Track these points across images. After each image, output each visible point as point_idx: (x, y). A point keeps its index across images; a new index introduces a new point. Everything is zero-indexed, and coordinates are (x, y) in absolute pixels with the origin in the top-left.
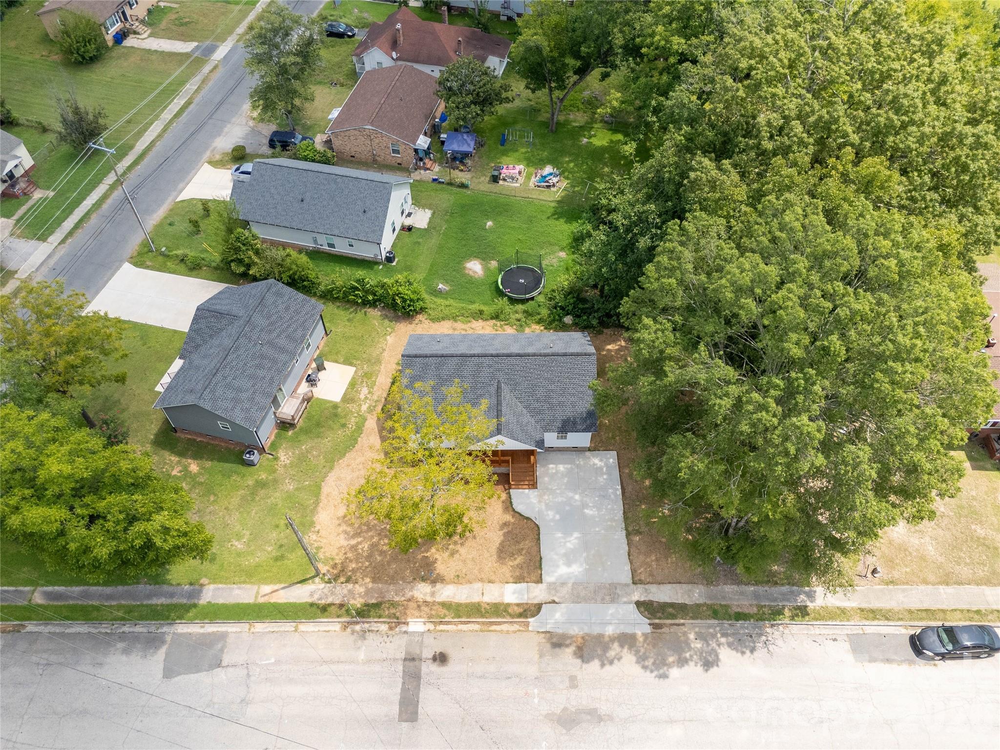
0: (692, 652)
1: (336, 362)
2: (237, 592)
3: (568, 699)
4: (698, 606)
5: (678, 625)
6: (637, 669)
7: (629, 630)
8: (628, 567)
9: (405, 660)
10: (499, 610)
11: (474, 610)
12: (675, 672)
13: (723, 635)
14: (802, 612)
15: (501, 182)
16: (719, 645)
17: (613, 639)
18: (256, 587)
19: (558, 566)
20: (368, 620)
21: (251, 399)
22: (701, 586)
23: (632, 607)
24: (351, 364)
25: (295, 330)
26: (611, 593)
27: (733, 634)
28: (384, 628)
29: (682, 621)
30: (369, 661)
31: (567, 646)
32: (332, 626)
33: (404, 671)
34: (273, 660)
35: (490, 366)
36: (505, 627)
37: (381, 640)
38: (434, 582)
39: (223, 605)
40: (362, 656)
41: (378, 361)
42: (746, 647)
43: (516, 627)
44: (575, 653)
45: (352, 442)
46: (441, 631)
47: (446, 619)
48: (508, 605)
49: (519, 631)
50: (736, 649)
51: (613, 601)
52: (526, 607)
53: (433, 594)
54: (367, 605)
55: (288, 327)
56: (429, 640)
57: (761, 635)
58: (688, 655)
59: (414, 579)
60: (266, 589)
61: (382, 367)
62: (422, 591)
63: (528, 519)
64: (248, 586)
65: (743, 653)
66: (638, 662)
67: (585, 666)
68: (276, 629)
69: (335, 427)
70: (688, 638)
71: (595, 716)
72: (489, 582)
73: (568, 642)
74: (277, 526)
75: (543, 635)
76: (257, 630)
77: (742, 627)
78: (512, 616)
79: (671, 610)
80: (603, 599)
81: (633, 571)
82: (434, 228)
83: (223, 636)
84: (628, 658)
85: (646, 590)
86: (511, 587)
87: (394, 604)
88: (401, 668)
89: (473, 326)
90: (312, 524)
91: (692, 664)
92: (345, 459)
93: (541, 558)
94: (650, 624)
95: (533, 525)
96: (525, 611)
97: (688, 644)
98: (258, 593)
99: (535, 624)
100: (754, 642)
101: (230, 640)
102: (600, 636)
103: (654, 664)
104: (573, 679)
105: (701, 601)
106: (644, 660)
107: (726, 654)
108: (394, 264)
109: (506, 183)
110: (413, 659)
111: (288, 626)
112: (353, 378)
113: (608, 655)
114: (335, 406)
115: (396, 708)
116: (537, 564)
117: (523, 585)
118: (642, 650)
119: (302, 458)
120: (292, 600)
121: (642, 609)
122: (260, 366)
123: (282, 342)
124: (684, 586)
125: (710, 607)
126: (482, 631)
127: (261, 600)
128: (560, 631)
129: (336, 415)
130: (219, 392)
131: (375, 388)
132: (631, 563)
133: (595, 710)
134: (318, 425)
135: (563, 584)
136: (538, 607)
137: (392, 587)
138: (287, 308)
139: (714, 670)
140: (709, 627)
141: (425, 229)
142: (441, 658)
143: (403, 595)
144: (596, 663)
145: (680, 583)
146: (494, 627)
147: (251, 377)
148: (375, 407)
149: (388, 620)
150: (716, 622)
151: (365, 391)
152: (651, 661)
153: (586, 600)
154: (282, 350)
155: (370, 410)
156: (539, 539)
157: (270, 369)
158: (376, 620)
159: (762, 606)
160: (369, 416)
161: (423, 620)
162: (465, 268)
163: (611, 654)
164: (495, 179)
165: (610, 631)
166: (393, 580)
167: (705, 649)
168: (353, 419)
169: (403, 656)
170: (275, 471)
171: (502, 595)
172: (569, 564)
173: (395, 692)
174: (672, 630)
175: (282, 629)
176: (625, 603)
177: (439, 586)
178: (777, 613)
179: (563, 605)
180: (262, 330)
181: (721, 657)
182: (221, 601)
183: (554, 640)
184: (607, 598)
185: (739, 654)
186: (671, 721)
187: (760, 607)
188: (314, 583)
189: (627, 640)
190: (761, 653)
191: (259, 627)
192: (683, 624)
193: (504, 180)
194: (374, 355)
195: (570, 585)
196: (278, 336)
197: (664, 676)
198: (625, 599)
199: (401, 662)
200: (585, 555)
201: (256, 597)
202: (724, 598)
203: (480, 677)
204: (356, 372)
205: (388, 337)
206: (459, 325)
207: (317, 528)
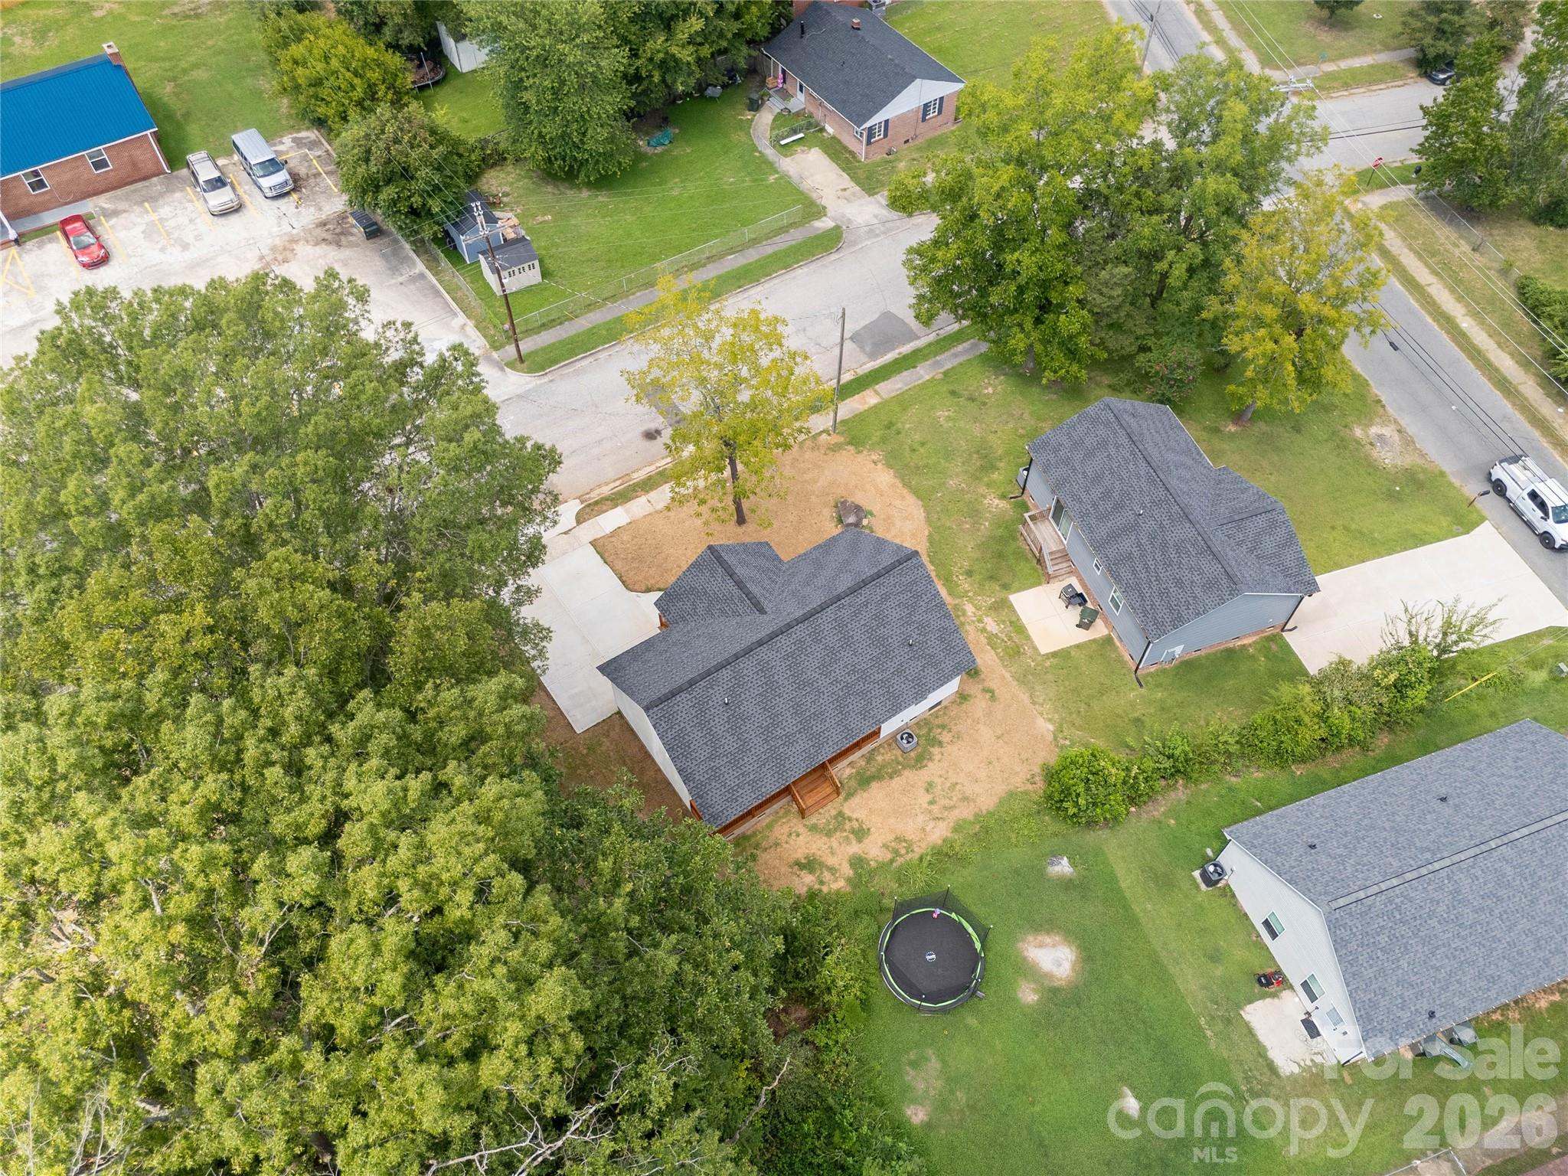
1: (1077, 646)
2: (900, 386)
10: (622, 498)
11: (649, 484)
18: (885, 396)
21: (1067, 462)
24: (1054, 654)
25: (1134, 572)
36: (605, 488)
41: (1022, 679)
43: (593, 494)
45: (939, 561)
48: (614, 507)
49: (589, 492)
52: (594, 514)
55: (1147, 568)
60: (873, 400)
61: (1008, 675)
64: (894, 394)
69: (978, 566)
72: (649, 515)
74: (923, 444)
78: (605, 499)
82: (1228, 1022)
83: (873, 356)
86: (621, 523)
89: (942, 825)
90: (889, 466)
92: (925, 539)
93: (605, 561)
95: (636, 587)
96: (593, 510)
98: (879, 394)
99: (574, 506)
101: (863, 358)
108: (1197, 874)
112: (1028, 638)
114: (1006, 587)
116: (606, 555)
117: (609, 531)
119: (974, 512)
122: (1107, 494)
123: (1127, 544)
126: (628, 475)
127: (869, 392)
129: (992, 578)
134: (1000, 556)
135: (564, 553)
136: (579, 522)
141: (1239, 1006)
142: (651, 435)
146: (618, 483)
147: (1098, 479)
154: (1114, 536)
156: (620, 578)
157: (1095, 505)
162: (1069, 944)
168: (967, 586)
170: (990, 487)
171: (627, 512)
172: (568, 573)
179: (552, 534)
180: (1161, 526)
182: (905, 373)
191: (848, 377)
194: (1039, 687)
201: (876, 391)
203: (601, 440)
204: (1035, 649)
205: (1051, 727)
206: (966, 812)
207: (880, 466)
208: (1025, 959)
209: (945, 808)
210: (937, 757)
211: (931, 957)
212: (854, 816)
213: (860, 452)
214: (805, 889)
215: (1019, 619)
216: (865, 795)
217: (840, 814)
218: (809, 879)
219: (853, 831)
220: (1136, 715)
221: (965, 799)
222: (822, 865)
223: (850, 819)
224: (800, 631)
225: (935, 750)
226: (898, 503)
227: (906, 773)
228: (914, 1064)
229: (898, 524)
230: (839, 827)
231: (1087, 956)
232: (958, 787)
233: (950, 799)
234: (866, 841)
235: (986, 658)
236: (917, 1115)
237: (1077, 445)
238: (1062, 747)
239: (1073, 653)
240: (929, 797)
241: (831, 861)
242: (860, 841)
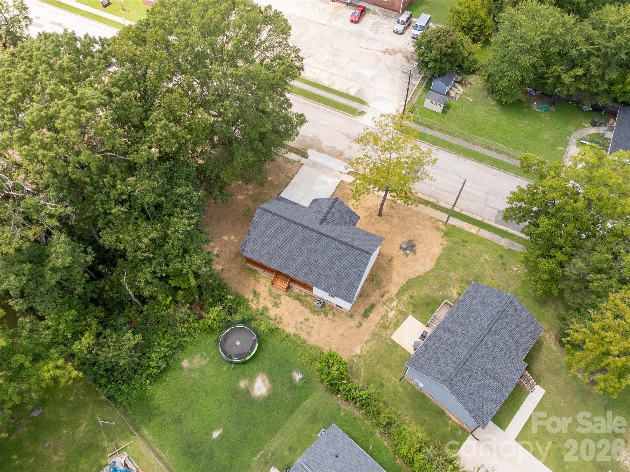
1: (403, 349)
2: (488, 236)
6: (323, 141)
7: (317, 152)
8: (301, 169)
17: (326, 152)
18: (479, 234)
19: (331, 182)
20: (426, 199)
23: (310, 157)
24: (394, 342)
26: (315, 165)
28: (420, 195)
29: (294, 146)
30: (431, 185)
31: (345, 157)
34: (474, 202)
37: (423, 191)
40: (433, 188)
41: (373, 334)
44: (344, 154)
45: (410, 284)
51: (316, 163)
54: (426, 204)
55: (438, 347)
60: (473, 231)
61: (372, 328)
64: (483, 236)
66: (321, 143)
67: (342, 150)
69: (417, 298)
73: (344, 159)
74: (464, 256)
79: (295, 151)
80: (320, 165)
83: (497, 222)
84: (324, 145)
85: (300, 161)
89: (294, 330)
90: (444, 250)
92: (417, 275)
93: (337, 187)
94: (307, 151)
96: (355, 174)
99: (354, 169)
101: (493, 219)
102: (329, 155)
103: (316, 140)
104: (349, 149)
106: (319, 143)
112: (395, 330)
113: (331, 149)
114: (414, 312)
118: (317, 145)
119: (443, 287)
120: (461, 221)
122: (465, 318)
123: (446, 335)
129: (415, 306)
130: (496, 301)
131: (383, 314)
132: (298, 170)
133: (347, 138)
134: (428, 304)
135: (333, 176)
136: (349, 173)
144: (337, 149)
147: (473, 311)
148: (388, 301)
151: (391, 314)
153: (327, 168)
154: (447, 330)
155: (391, 300)
157: (458, 316)
160: (394, 295)
162: (268, 390)
163: (329, 149)
165: (325, 155)
168: (405, 299)
172: (326, 180)
174: (300, 146)
179: (338, 170)
180: (461, 343)
182: (497, 236)
183: (349, 161)
184: (318, 165)
189: (320, 150)
191: (479, 218)
194: (374, 342)
195: (330, 174)
196: (448, 340)
198: (311, 161)
200: (316, 181)
204: (392, 334)
205: (359, 353)
206: (304, 336)
207: (441, 247)
208: (256, 377)
209: (301, 328)
210: (320, 317)
211: (238, 343)
212: (282, 300)
213: (443, 237)
214: (246, 297)
215: (402, 323)
216: (292, 300)
217: (280, 296)
218: (251, 296)
219: (276, 303)
220: (385, 383)
221: (309, 333)
222: (258, 298)
223: (280, 300)
224: (315, 235)
225: (323, 315)
226: (427, 259)
227: (308, 310)
228: (202, 356)
229: (418, 264)
230: (275, 298)
231: (268, 399)
232: (312, 329)
233: (306, 328)
234: (274, 308)
235: (375, 317)
236: (185, 364)
237: (485, 297)
238: (353, 361)
239: (399, 349)
240: (303, 321)
241: (261, 300)
242: (273, 306)
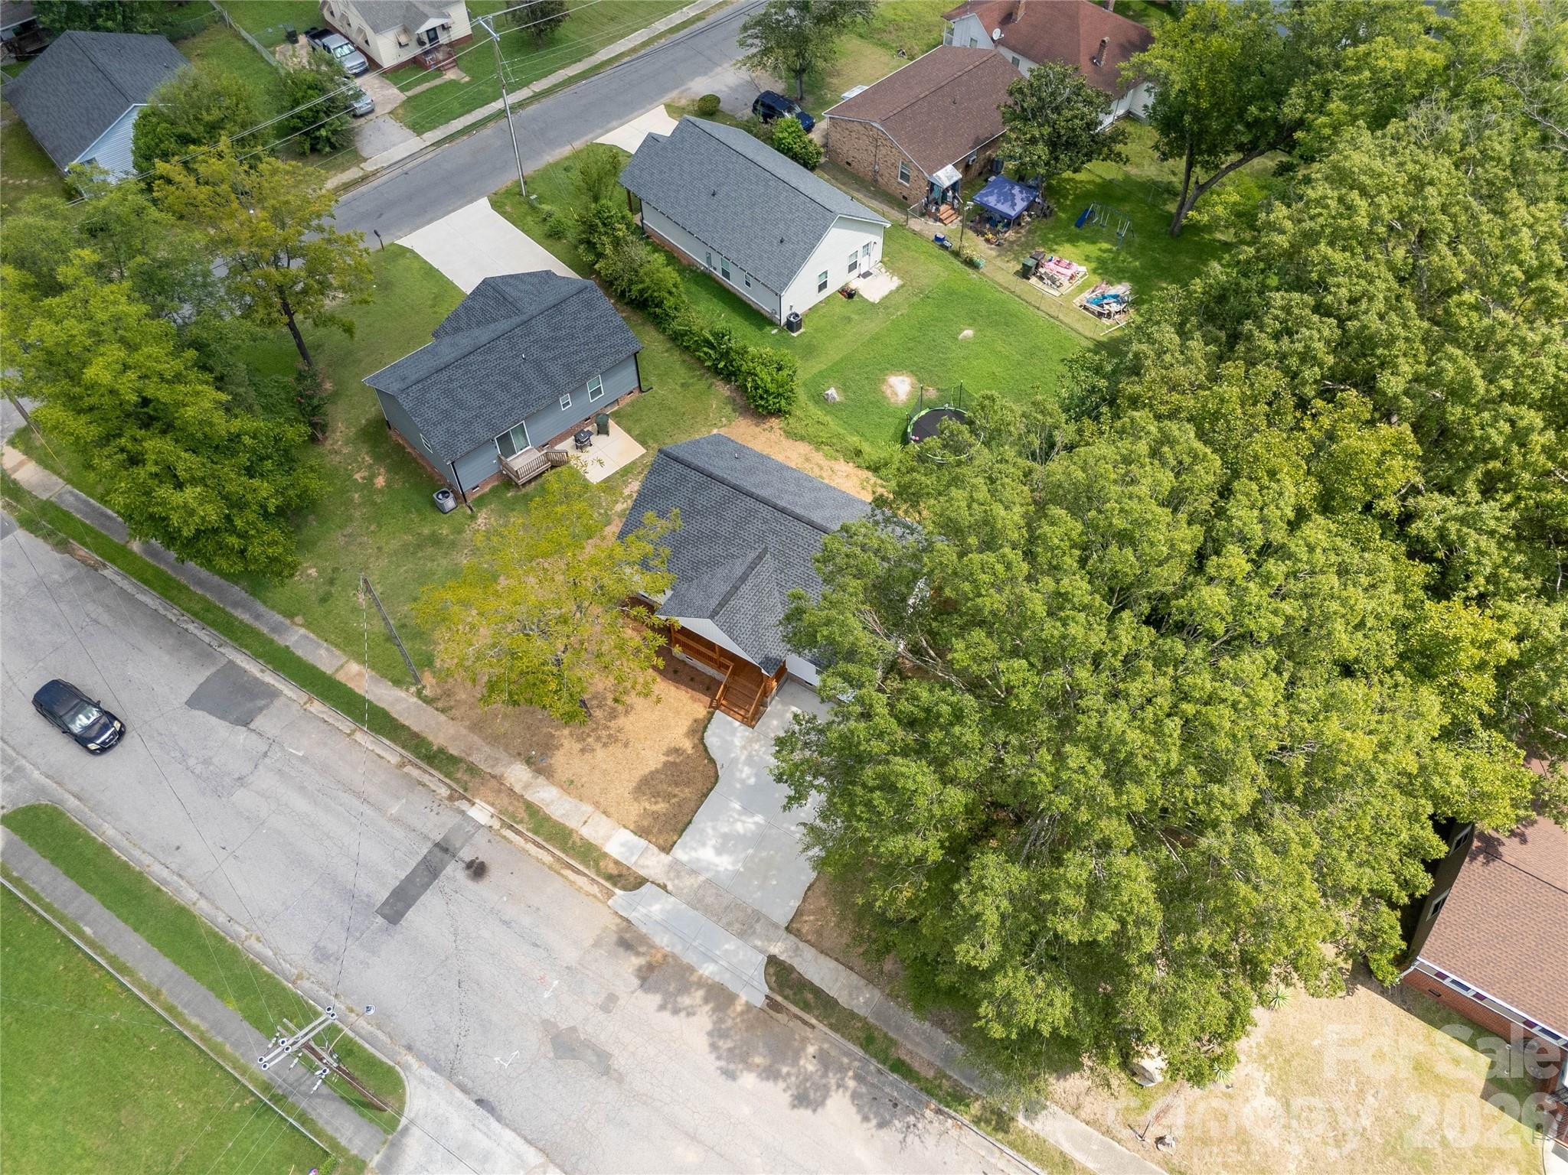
0: (794, 1071)
1: (629, 432)
2: (323, 652)
3: (586, 1019)
4: (852, 1015)
5: (805, 1023)
6: (702, 1042)
7: (732, 986)
8: (795, 904)
9: (437, 845)
10: (588, 854)
11: (557, 835)
12: (749, 1080)
13: (858, 1078)
14: (998, 1122)
15: (1034, 280)
16: (839, 1086)
17: (701, 983)
18: (344, 659)
19: (704, 845)
20: (432, 771)
21: (468, 423)
22: (877, 993)
23: (762, 959)
24: (643, 443)
25: (582, 362)
26: (746, 923)
27: (873, 1085)
28: (444, 792)
29: (814, 1021)
30: (396, 820)
31: (638, 954)
32: (391, 753)
33: (425, 857)
34: (301, 754)
35: (765, 521)
36: (581, 881)
37: (430, 804)
38: (539, 771)
39: (299, 658)
40: (395, 809)
42: (876, 1114)
43: (595, 889)
44: (640, 969)
46: (504, 837)
47: (519, 827)
48: (605, 855)
49: (595, 896)
50: (860, 1108)
51: (741, 935)
52: (625, 872)
53: (526, 787)
54: (442, 751)
55: (576, 352)
56: (481, 839)
57: (913, 1112)
58: (785, 1070)
59: (519, 754)
60: (354, 667)
62: (517, 774)
63: (712, 761)
64: (338, 653)
65: (866, 1119)
66: (710, 1034)
67: (639, 993)
68: (331, 720)
70: (804, 1049)
71: (603, 1064)
72: (604, 812)
73: (642, 949)
75: (619, 921)
76: (312, 709)
77: (892, 1084)
78: (598, 872)
79: (810, 996)
80: (730, 924)
81: (799, 913)
82: (886, 308)
83: (273, 694)
84: (704, 1019)
85: (797, 948)
86: (627, 836)
87: (473, 770)
88: (425, 851)
89: (837, 467)
91: (781, 1085)
93: (690, 822)
94: (767, 997)
95: (712, 773)
96: (620, 876)
97: (797, 1054)
98: (342, 666)
99: (620, 901)
100: (894, 1116)
101: (278, 703)
102: (691, 969)
103: (730, 1050)
104: (612, 998)
105: (862, 1012)
106: (720, 1037)
107: (839, 1106)
108: (795, 335)
109: (1040, 285)
110: (446, 850)
111: (345, 724)
112: (634, 463)
113: (679, 999)
114: (587, 488)
115: (385, 894)
116: (680, 826)
117: (643, 842)
118: (729, 1023)
120: (370, 697)
121: (772, 971)
122: (504, 387)
123: (554, 369)
124: (854, 977)
125: (867, 1027)
126: (550, 868)
127: (341, 677)
128: (644, 930)
130: (433, 395)
132: (804, 900)
133: (609, 1056)
135: (693, 872)
136: (640, 882)
137: (487, 749)
138: (589, 328)
139: (805, 1113)
140: (848, 1054)
141: (873, 304)
142: (477, 870)
143: (493, 766)
144: (656, 999)
145: (851, 969)
146: (568, 873)
147: (486, 395)
149: (454, 786)
150: (861, 1053)
151: (635, 486)
152: (729, 1044)
153: (707, 910)
154: (548, 380)
156: (706, 795)
157: (516, 396)
158: (442, 777)
159: (945, 1076)
160: (616, 521)
161: (492, 810)
162: (884, 381)
163: (686, 1001)
164: (1025, 273)
165: (708, 970)
166: (494, 740)
167: (816, 1077)
169: (438, 838)
170: (460, 532)
171: (608, 838)
172: (719, 851)
173: (397, 875)
174: (791, 1024)
175: (337, 724)
176: (755, 947)
177: (541, 780)
178: (958, 1098)
179: (672, 899)
180: (535, 342)
181: (829, 1102)
182: (299, 653)
183: (627, 936)
184: (737, 926)
185: (858, 1118)
186: (693, 1137)
187: (941, 1074)
188: (407, 690)
189: (720, 996)
190: (890, 1136)
191: (317, 707)
192: (813, 1027)
193: (1041, 278)
195: (701, 878)
196: (555, 358)
197: (731, 1075)
198: (759, 943)
199: (430, 845)
200: (750, 851)
201: (337, 670)
202: (899, 1029)
203: (505, 922)
204: (643, 456)
206: (818, 457)
208: (910, 398)
213: (441, 652)
215: (615, 474)
231: (887, 371)
237: (447, 415)
239: (637, 433)
